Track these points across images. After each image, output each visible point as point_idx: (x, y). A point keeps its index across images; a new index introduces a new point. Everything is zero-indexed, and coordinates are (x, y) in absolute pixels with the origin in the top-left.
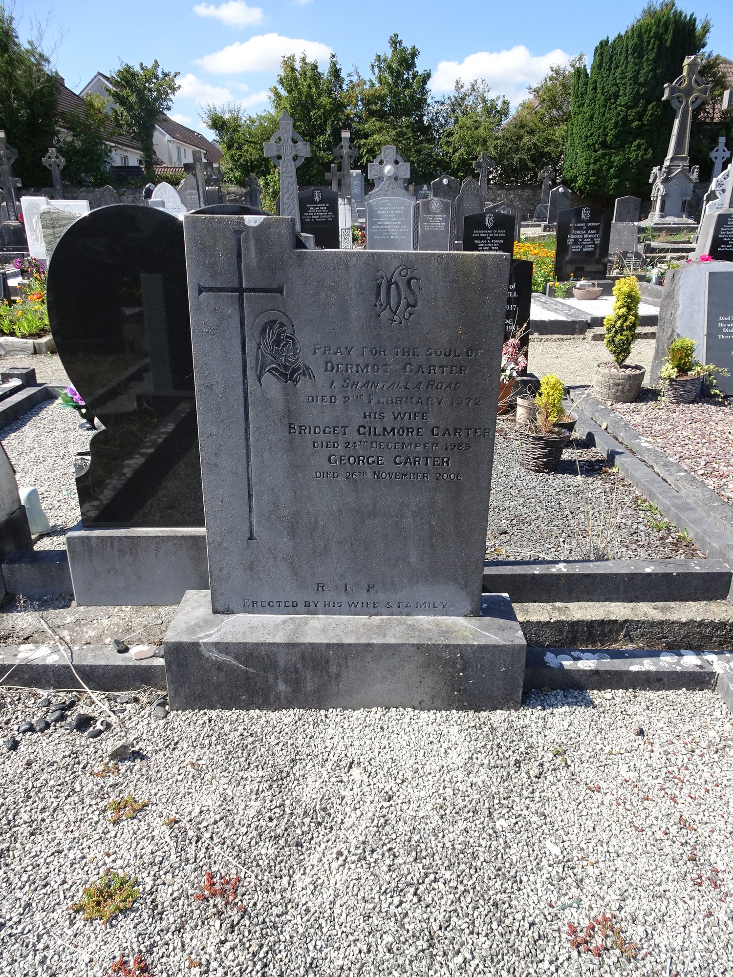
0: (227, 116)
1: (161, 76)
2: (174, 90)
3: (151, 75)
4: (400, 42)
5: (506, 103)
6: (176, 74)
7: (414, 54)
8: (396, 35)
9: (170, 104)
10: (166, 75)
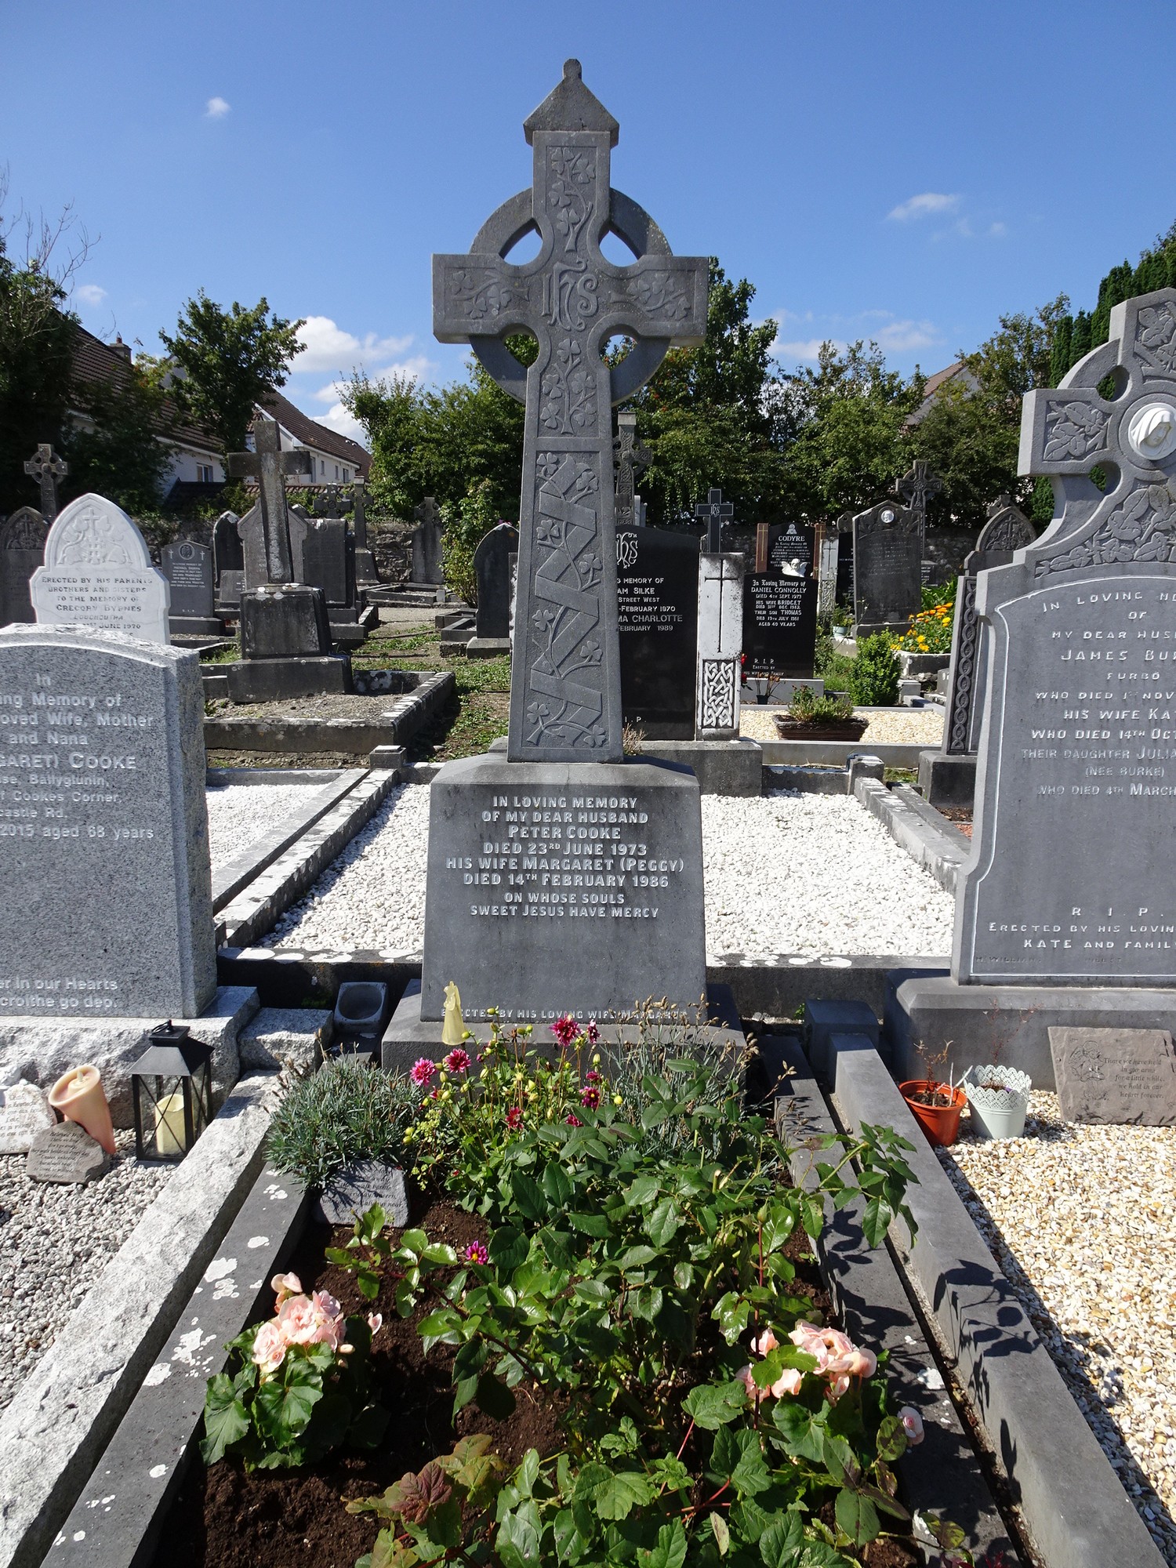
0: (388, 395)
1: (270, 325)
2: (293, 349)
3: (253, 322)
4: (721, 274)
5: (917, 380)
6: (299, 325)
7: (745, 293)
8: (714, 260)
10: (278, 324)
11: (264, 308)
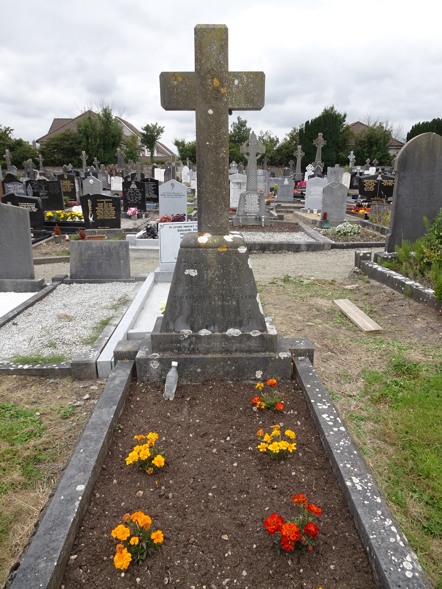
0: (180, 141)
1: (158, 127)
2: (162, 132)
3: (155, 127)
4: (241, 118)
5: (277, 139)
6: (164, 127)
7: (245, 122)
8: (239, 117)
9: (160, 137)
10: (160, 127)
11: (157, 124)
